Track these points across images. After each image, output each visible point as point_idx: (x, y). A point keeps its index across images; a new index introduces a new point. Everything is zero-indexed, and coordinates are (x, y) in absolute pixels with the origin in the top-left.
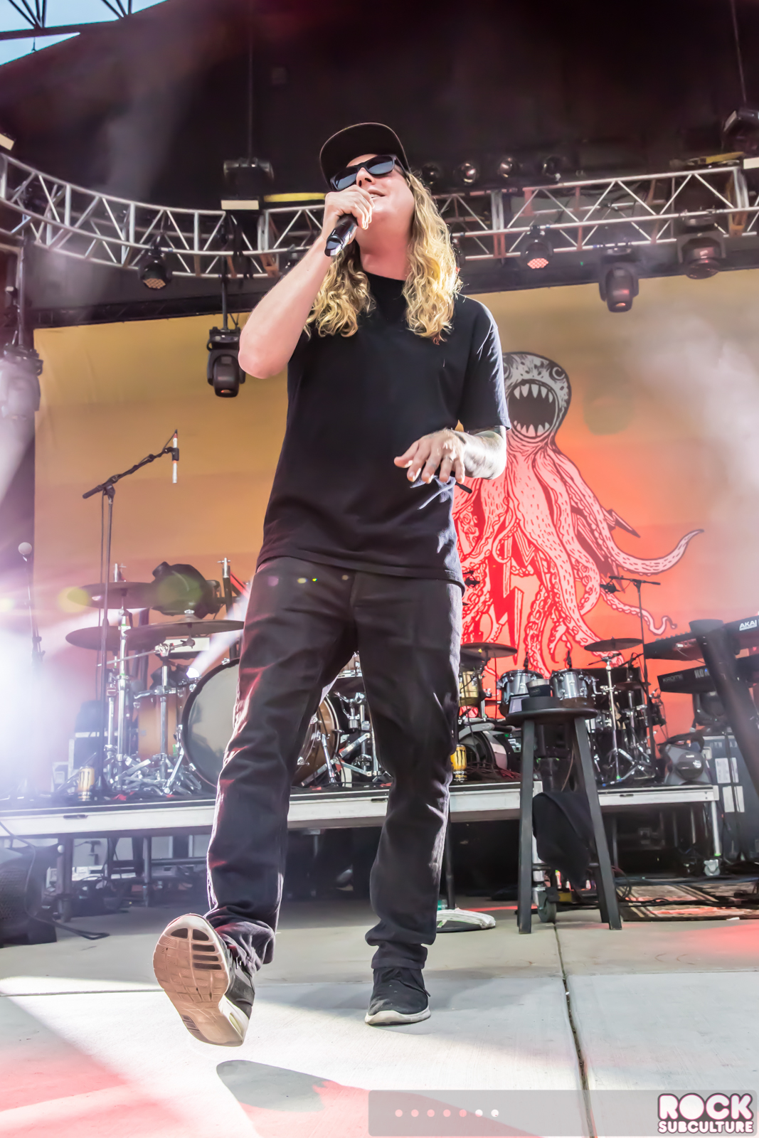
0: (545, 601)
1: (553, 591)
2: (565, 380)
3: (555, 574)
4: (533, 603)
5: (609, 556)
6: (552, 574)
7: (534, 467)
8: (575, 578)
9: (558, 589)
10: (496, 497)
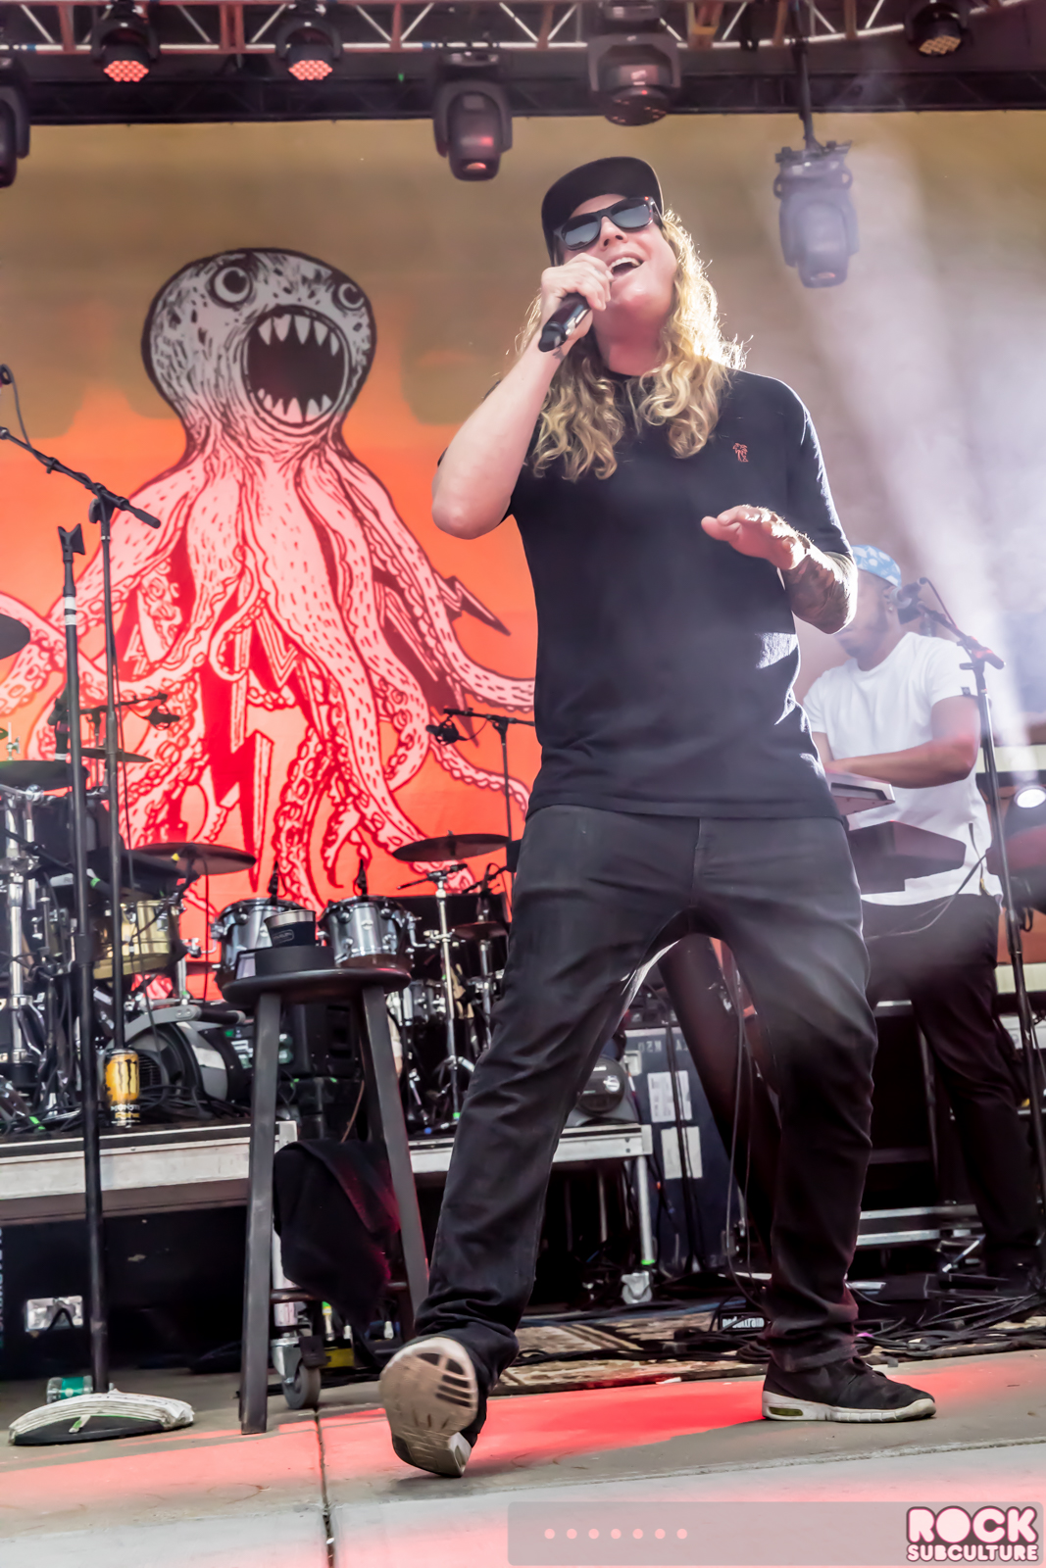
0: (317, 761)
1: (332, 740)
2: (364, 310)
3: (337, 705)
4: (293, 764)
5: (448, 670)
6: (332, 706)
7: (297, 485)
8: (378, 715)
9: (343, 738)
10: (219, 545)
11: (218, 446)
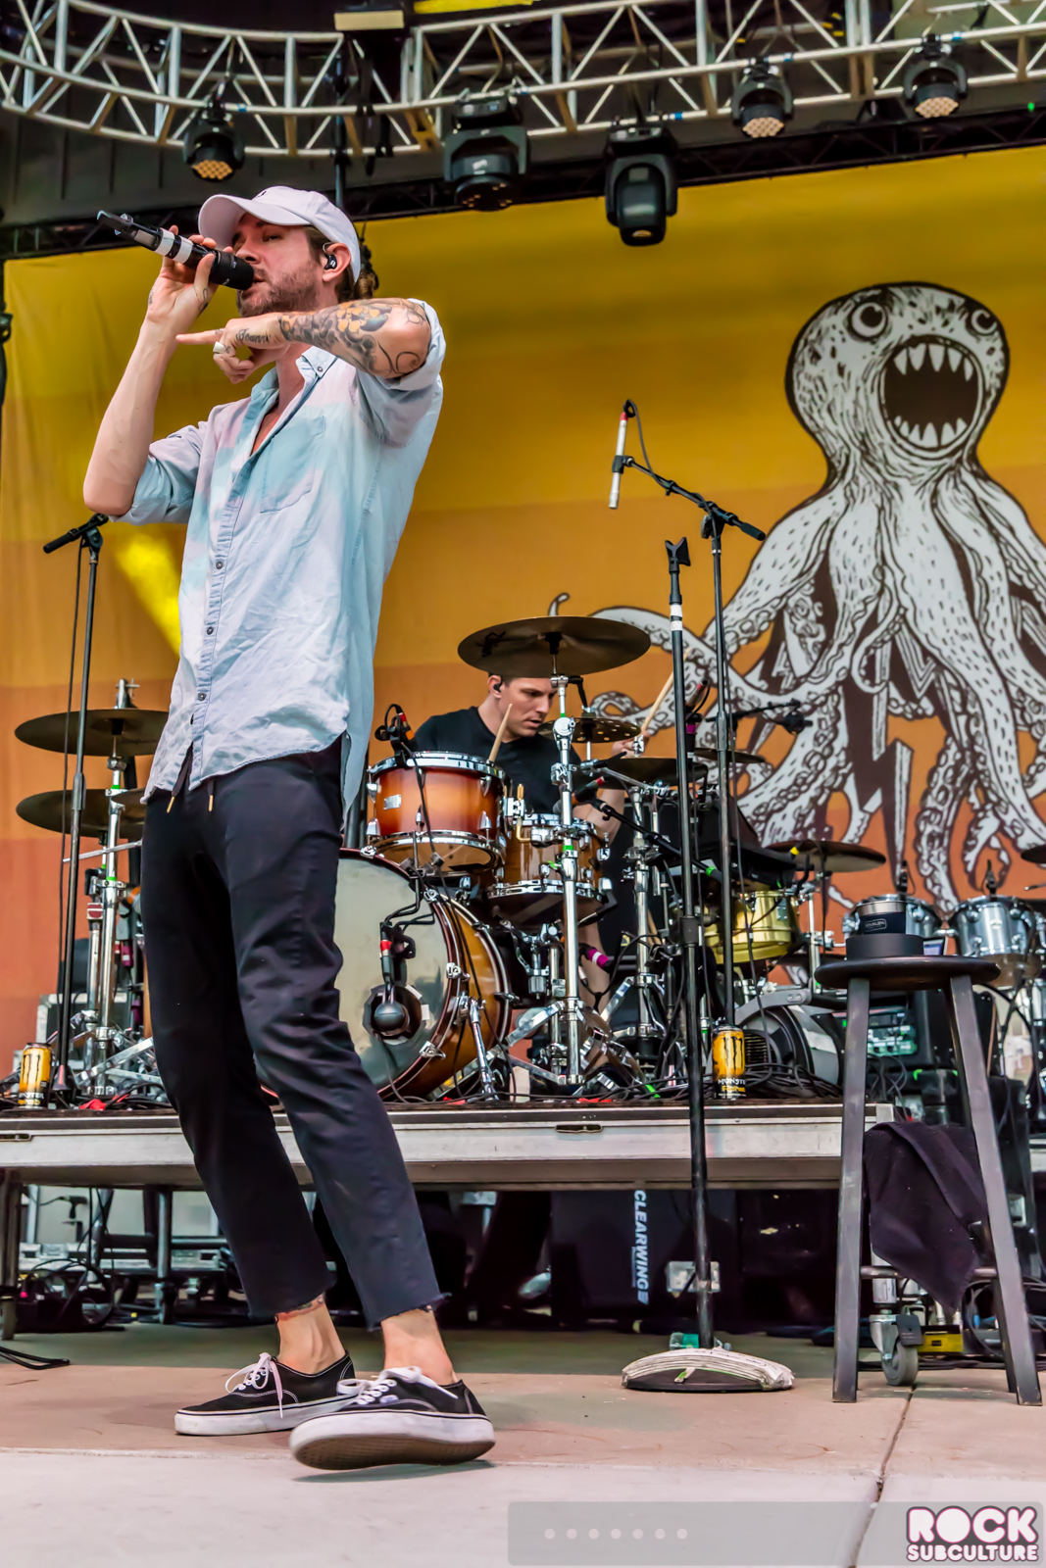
0: (957, 768)
1: (971, 748)
2: (997, 334)
3: (975, 715)
4: (933, 771)
6: (970, 716)
7: (934, 506)
8: (1016, 724)
9: (982, 746)
10: (860, 566)
11: (857, 472)
